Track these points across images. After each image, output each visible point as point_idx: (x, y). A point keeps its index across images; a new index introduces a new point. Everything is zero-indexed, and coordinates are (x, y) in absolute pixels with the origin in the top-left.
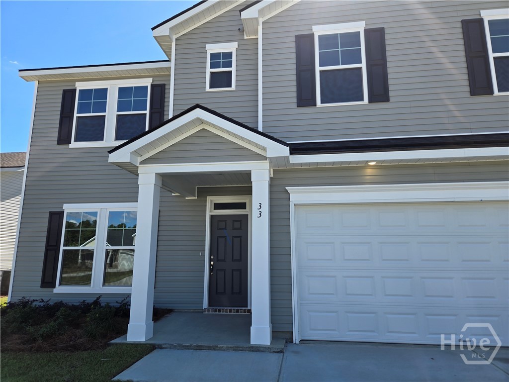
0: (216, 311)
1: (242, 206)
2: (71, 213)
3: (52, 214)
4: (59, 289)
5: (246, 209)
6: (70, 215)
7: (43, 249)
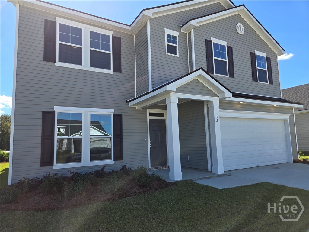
0: (156, 169)
1: (162, 115)
2: (61, 113)
3: (45, 113)
4: (56, 166)
5: (164, 116)
6: (60, 114)
7: (40, 138)
